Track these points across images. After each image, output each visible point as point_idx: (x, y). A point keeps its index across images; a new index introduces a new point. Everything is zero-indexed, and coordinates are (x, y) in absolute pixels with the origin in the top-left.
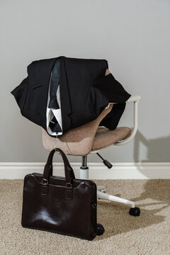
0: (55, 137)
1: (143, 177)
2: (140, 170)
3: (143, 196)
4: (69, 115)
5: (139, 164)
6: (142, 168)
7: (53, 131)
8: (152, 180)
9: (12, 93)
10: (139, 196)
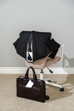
0: (30, 62)
1: (66, 73)
2: (65, 71)
3: (66, 82)
4: (36, 55)
5: (65, 68)
6: (66, 70)
7: (29, 60)
8: (70, 74)
9: (13, 44)
10: (64, 82)
